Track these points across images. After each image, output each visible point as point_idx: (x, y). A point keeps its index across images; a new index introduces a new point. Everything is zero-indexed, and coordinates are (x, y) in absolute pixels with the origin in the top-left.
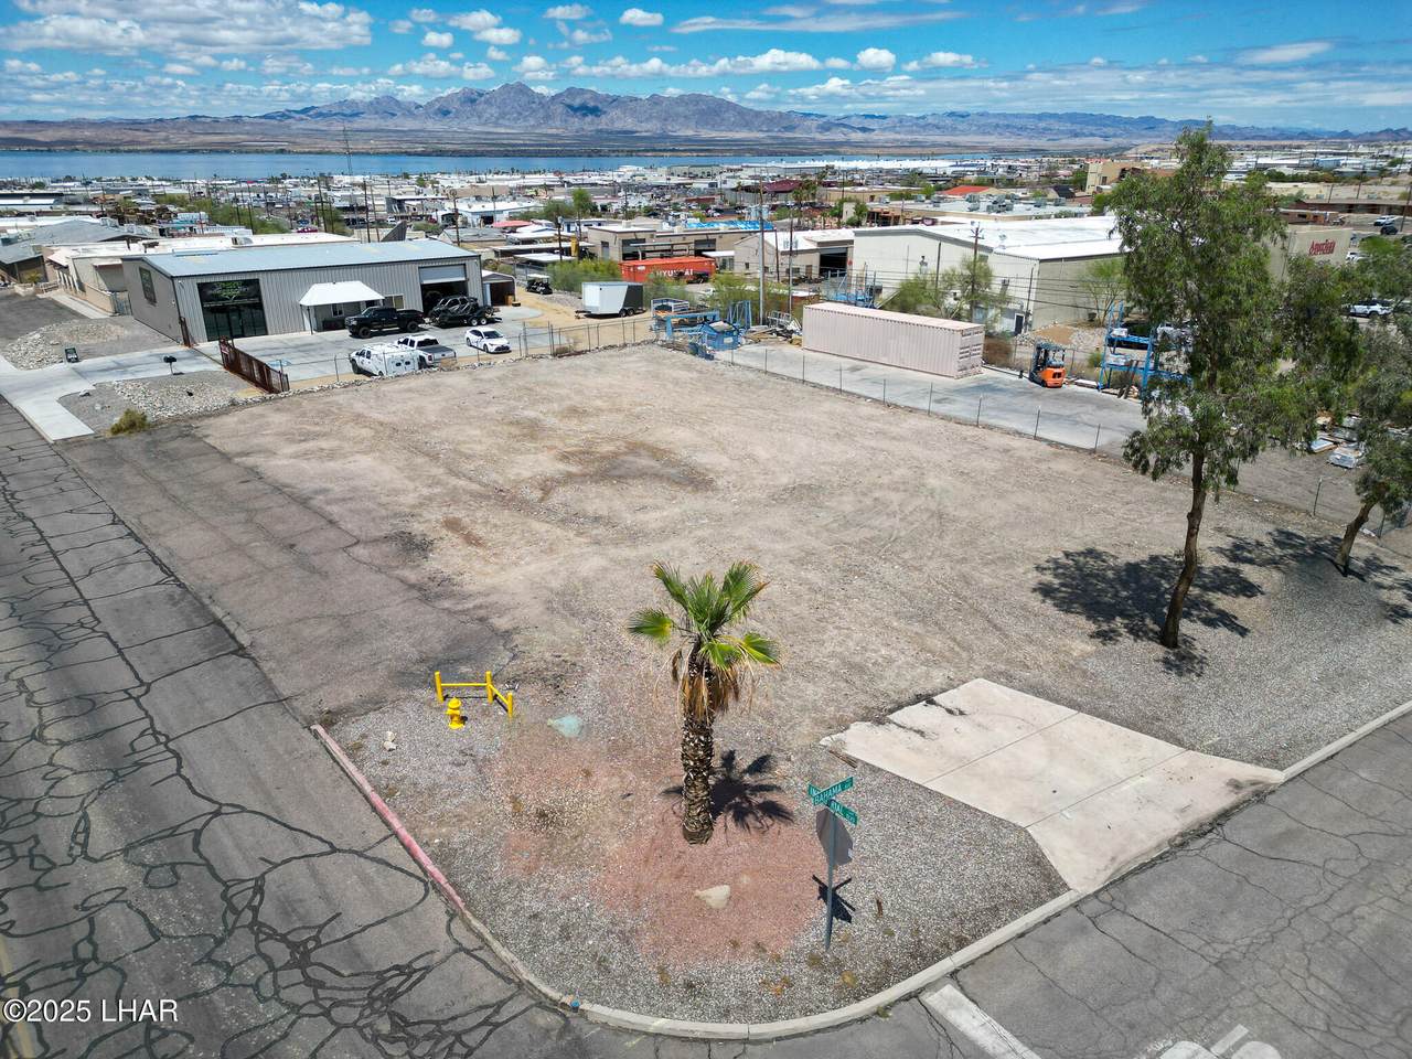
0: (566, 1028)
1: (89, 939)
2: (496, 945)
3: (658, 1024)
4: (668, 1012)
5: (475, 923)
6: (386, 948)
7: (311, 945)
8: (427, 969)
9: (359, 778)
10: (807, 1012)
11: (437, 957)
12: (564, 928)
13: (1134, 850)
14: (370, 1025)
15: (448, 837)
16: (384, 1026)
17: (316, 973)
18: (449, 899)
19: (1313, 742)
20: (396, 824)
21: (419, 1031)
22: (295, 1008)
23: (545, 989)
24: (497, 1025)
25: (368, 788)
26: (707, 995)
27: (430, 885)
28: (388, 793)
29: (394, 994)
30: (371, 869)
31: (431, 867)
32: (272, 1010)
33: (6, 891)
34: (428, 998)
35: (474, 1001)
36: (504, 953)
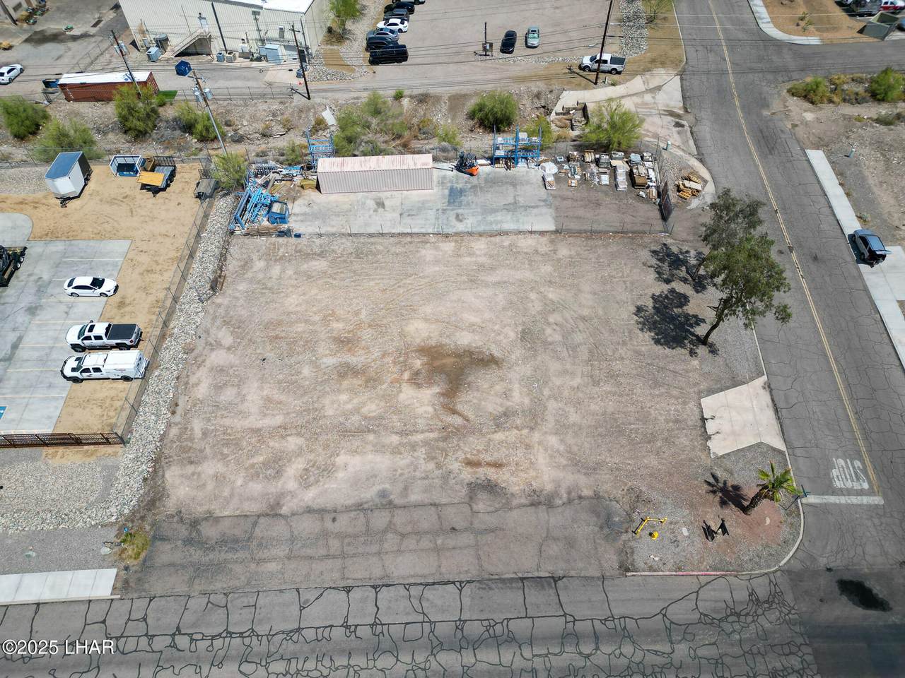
0: (783, 571)
1: (708, 660)
2: (753, 572)
3: (791, 553)
4: (790, 551)
5: (744, 573)
6: (742, 595)
7: (733, 611)
8: (753, 590)
9: (667, 573)
10: (800, 525)
11: (749, 586)
12: (758, 556)
13: (776, 427)
14: (765, 608)
15: (708, 564)
16: (766, 605)
17: (743, 613)
18: (730, 575)
19: (756, 357)
20: (696, 573)
21: (771, 599)
22: (753, 621)
23: (772, 570)
24: (776, 584)
25: (674, 573)
26: (788, 541)
27: (723, 576)
28: (679, 569)
29: (758, 600)
30: (709, 587)
31: (718, 573)
32: (752, 626)
33: (677, 676)
34: (762, 593)
35: (767, 585)
36: (757, 572)
